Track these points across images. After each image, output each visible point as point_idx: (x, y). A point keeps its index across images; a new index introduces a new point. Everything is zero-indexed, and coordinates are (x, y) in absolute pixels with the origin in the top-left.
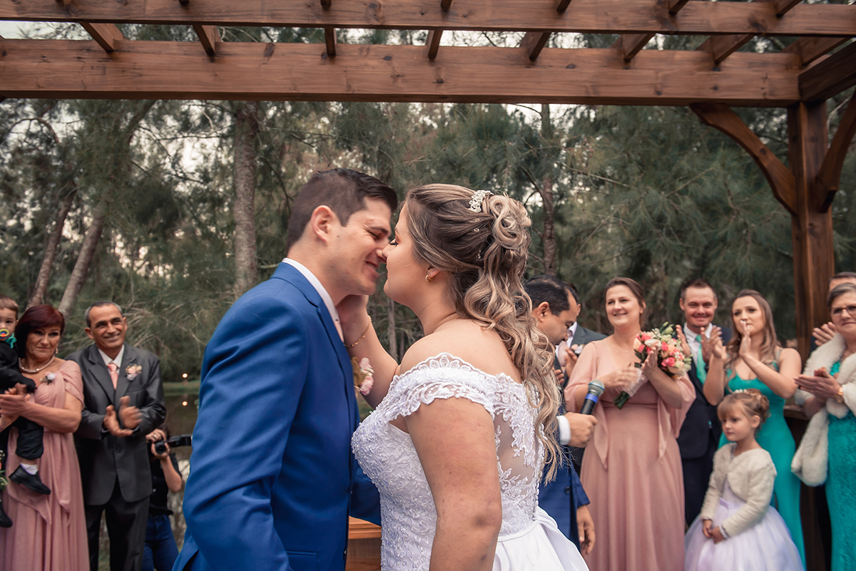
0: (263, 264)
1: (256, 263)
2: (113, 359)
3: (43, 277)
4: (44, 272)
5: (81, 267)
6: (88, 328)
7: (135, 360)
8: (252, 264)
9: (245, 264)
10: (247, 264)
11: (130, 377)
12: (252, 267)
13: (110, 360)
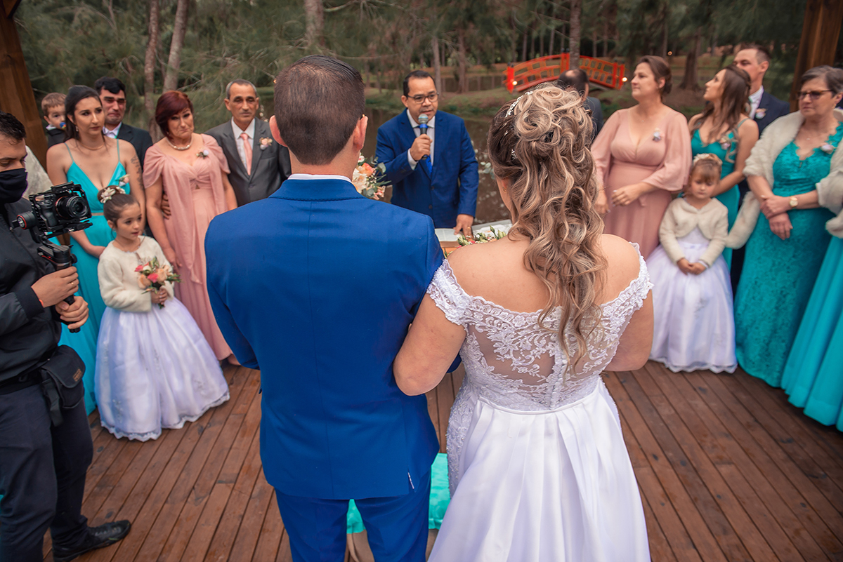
0: (327, 8)
1: (322, 8)
2: (244, 129)
3: (154, 24)
4: (154, 20)
5: (182, 15)
6: (227, 100)
7: (265, 131)
8: (318, 9)
9: (312, 9)
10: (314, 9)
11: (262, 147)
12: (318, 12)
13: (241, 131)
